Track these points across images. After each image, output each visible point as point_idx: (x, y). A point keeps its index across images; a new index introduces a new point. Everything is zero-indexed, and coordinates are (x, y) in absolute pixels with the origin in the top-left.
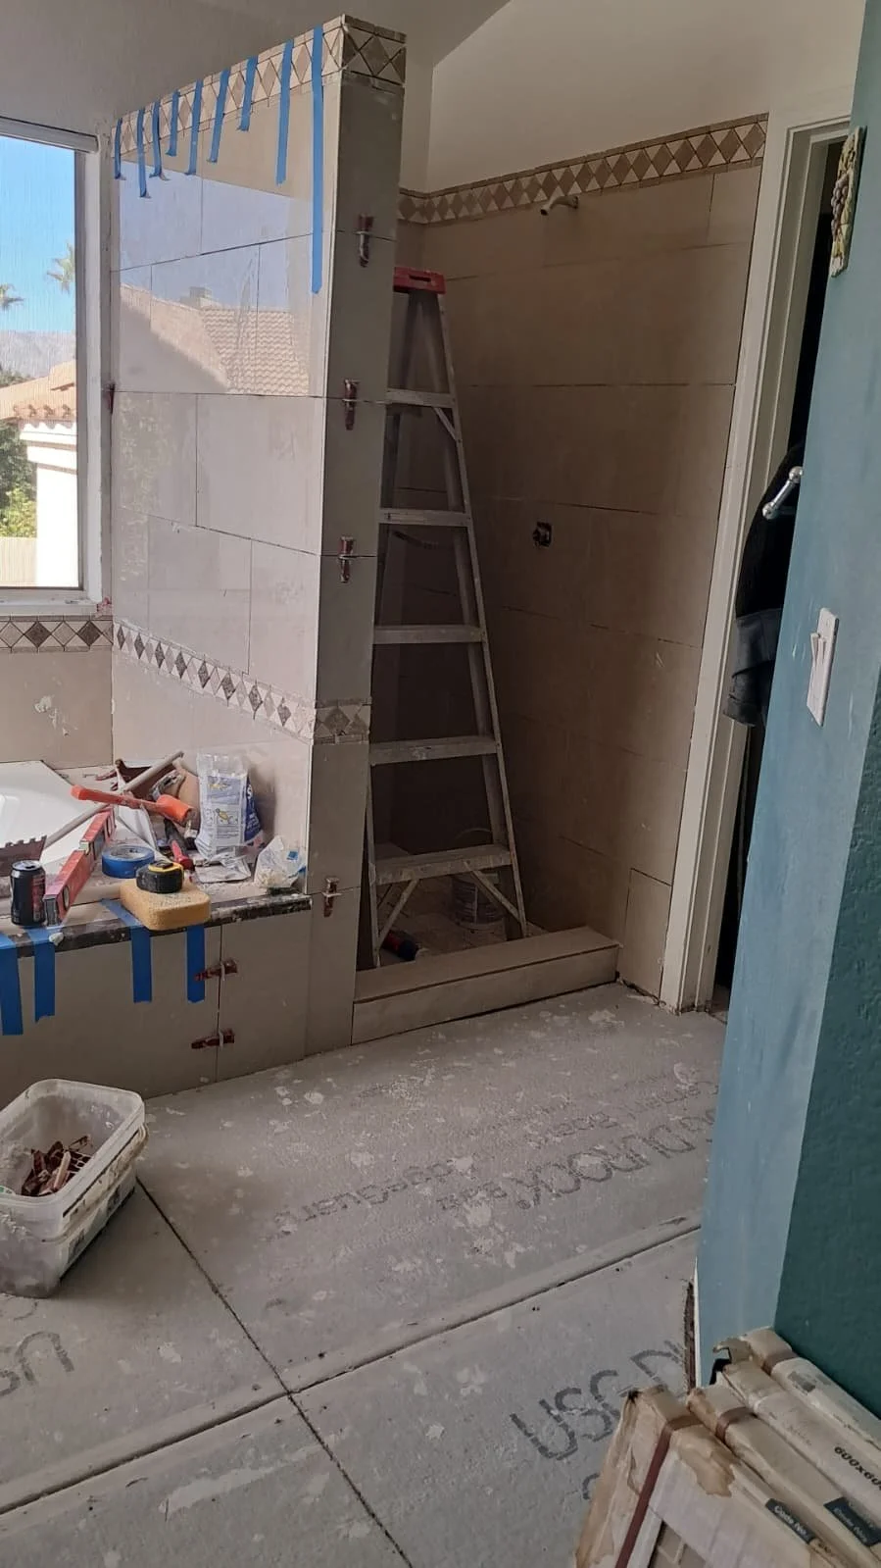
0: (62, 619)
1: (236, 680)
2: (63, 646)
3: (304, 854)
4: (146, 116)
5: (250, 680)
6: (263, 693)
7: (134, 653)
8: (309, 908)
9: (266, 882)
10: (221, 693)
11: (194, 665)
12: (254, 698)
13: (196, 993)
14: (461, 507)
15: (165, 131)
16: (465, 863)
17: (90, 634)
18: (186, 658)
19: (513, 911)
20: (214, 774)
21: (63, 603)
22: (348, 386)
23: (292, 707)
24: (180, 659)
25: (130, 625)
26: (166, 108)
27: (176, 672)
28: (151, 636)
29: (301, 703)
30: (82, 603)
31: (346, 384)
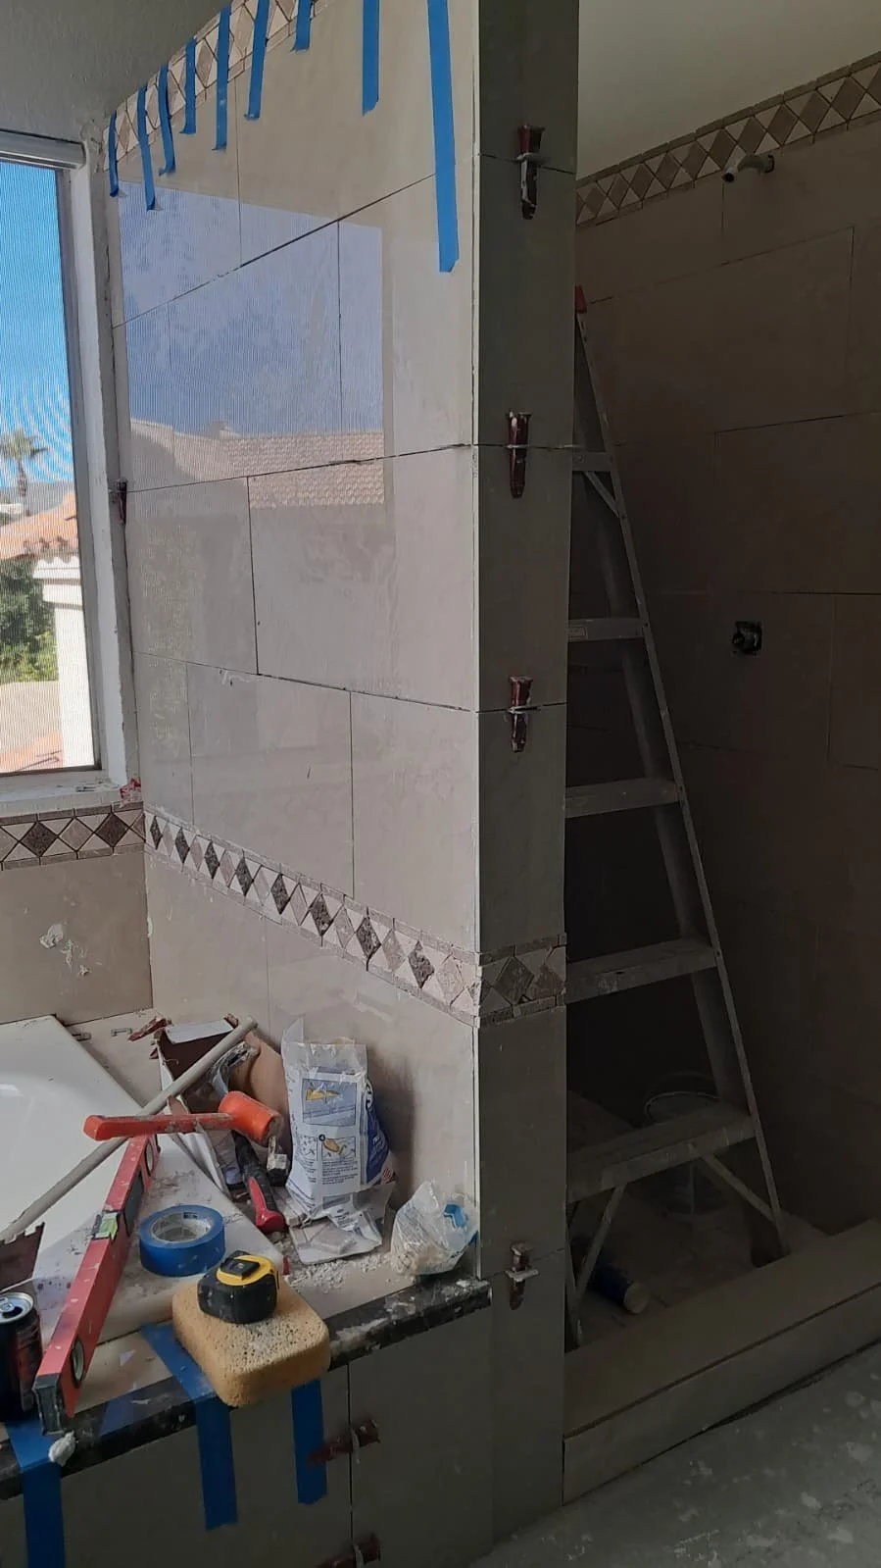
0: (74, 815)
1: (332, 906)
2: (77, 851)
3: (473, 1210)
4: (148, 94)
5: (355, 909)
6: (381, 931)
7: (176, 856)
8: (488, 1302)
9: (414, 1267)
10: (310, 923)
11: (263, 878)
12: (365, 935)
13: (311, 1488)
14: (632, 609)
15: (178, 103)
16: (690, 1146)
17: (112, 830)
18: (252, 868)
19: (764, 1209)
20: (312, 1075)
21: (73, 791)
22: (514, 421)
23: (436, 958)
24: (243, 869)
25: (166, 815)
26: (178, 69)
27: (237, 886)
28: (198, 832)
29: (452, 953)
30: (100, 789)
31: (510, 420)
